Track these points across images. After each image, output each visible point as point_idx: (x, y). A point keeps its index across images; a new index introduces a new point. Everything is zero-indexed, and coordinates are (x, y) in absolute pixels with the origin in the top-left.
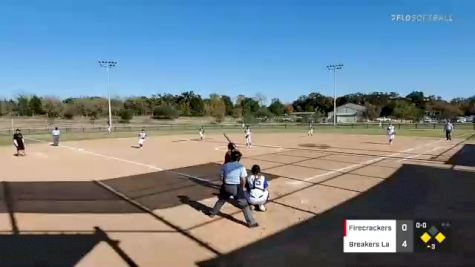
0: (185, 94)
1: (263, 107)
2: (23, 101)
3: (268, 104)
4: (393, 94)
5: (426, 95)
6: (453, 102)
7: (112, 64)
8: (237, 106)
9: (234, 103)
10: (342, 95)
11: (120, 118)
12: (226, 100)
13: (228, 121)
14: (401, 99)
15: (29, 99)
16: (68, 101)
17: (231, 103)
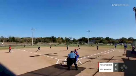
0: (52, 37)
1: (71, 40)
2: (10, 38)
3: (72, 40)
4: (102, 38)
5: (110, 38)
6: (116, 40)
7: (34, 30)
8: (64, 40)
9: (64, 39)
10: (90, 38)
11: (35, 43)
12: (62, 38)
13: (62, 44)
14: (104, 39)
15: (12, 37)
16: (22, 38)
17: (63, 39)
